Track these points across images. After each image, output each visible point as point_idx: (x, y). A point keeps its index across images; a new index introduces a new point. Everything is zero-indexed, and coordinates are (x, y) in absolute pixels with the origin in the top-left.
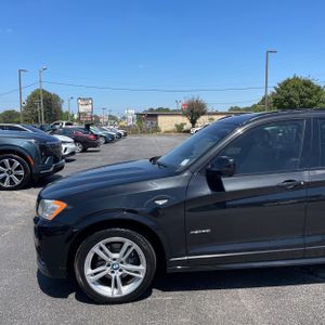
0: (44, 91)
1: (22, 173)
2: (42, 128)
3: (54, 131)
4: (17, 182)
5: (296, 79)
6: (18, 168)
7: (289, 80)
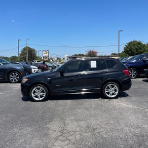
0: (28, 48)
1: (18, 77)
2: (27, 63)
3: (31, 64)
4: (17, 80)
5: (134, 41)
6: (17, 76)
7: (131, 42)
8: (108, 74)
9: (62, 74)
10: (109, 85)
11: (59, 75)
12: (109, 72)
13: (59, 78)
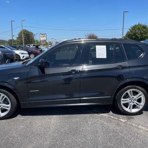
5: (139, 25)
8: (127, 70)
9: (42, 69)
10: (128, 92)
11: (36, 72)
12: (129, 67)
13: (35, 77)
